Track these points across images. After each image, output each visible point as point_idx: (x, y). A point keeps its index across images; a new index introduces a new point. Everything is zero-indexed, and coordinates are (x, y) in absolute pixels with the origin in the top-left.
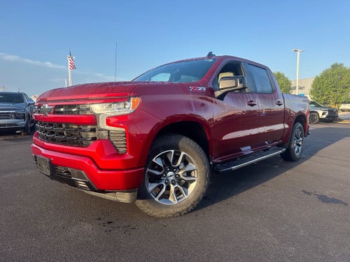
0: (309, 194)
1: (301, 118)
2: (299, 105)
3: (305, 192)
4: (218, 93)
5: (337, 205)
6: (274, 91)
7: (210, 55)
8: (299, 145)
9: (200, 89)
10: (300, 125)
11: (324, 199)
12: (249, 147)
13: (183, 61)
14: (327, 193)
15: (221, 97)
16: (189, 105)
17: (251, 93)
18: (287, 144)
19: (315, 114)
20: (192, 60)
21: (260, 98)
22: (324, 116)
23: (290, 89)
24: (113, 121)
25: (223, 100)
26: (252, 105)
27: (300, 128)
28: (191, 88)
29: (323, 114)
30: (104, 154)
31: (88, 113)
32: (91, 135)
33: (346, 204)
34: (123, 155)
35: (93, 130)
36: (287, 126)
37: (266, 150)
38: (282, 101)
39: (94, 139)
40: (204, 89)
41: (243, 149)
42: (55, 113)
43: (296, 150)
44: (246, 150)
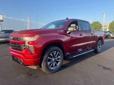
0: (100, 66)
1: (101, 38)
2: (100, 34)
3: (99, 65)
4: (68, 32)
5: (109, 70)
6: (90, 30)
7: (67, 19)
8: (100, 48)
9: (61, 31)
10: (100, 41)
11: (105, 68)
12: (81, 49)
13: (58, 21)
14: (106, 66)
15: (69, 33)
16: (57, 36)
17: (81, 31)
18: (95, 48)
19: (109, 35)
20: (61, 20)
21: (84, 33)
22: (113, 36)
23: (101, 27)
24: (31, 43)
25: (70, 34)
26: (81, 35)
27: (100, 42)
28: (58, 31)
29: (113, 35)
30: (28, 54)
31: (22, 40)
32: (24, 47)
33: (112, 70)
34: (33, 54)
35: (24, 46)
36: (95, 42)
37: (88, 50)
38: (93, 33)
39: (25, 49)
40: (63, 31)
41: (78, 50)
42: (13, 40)
43: (99, 49)
44: (80, 50)
